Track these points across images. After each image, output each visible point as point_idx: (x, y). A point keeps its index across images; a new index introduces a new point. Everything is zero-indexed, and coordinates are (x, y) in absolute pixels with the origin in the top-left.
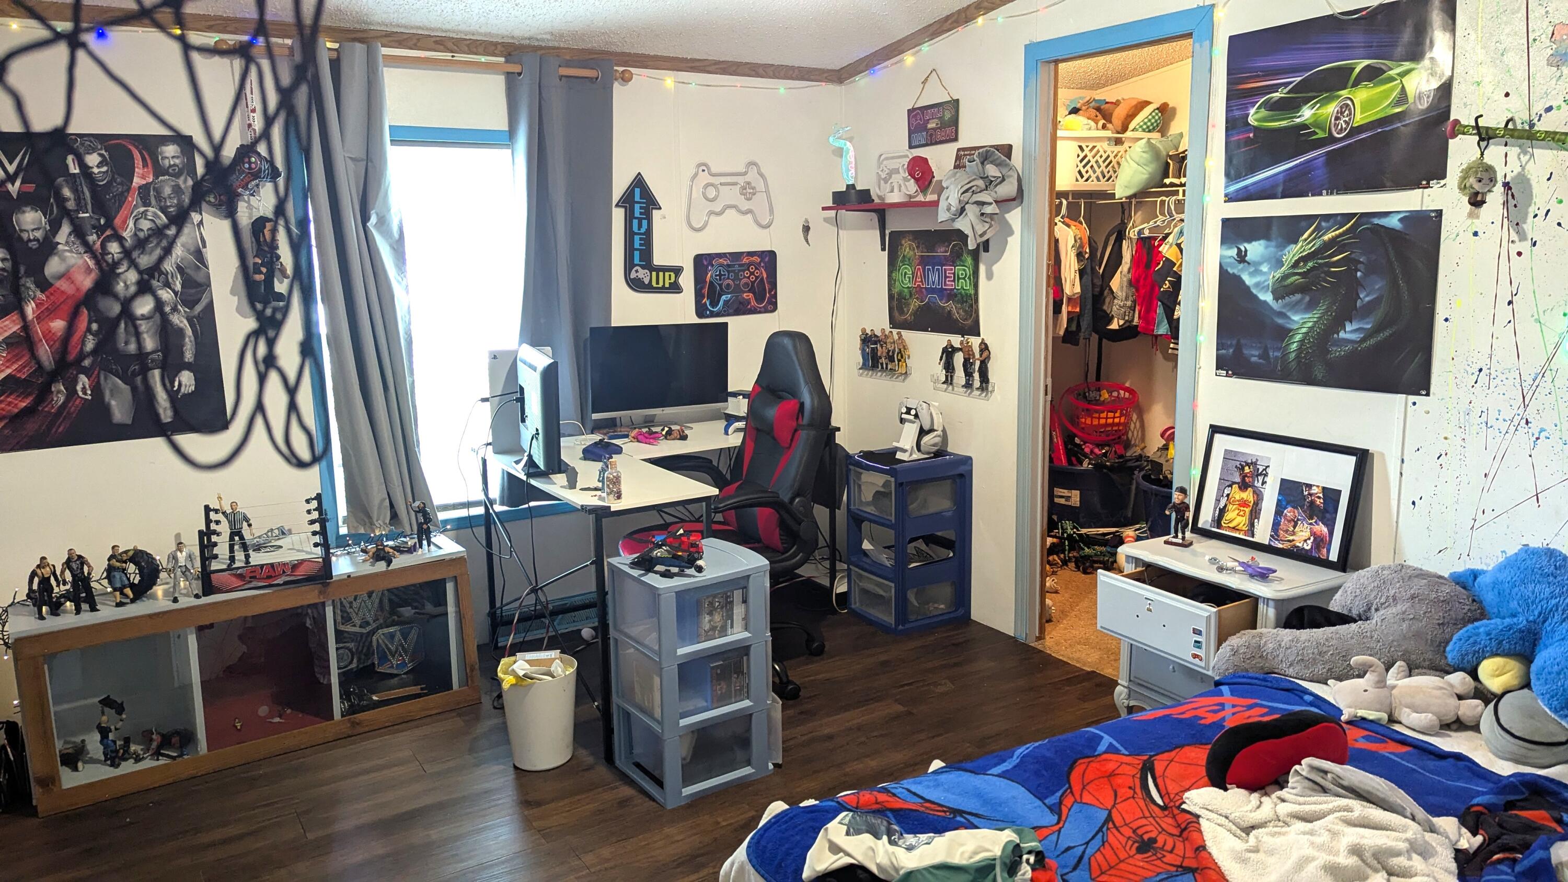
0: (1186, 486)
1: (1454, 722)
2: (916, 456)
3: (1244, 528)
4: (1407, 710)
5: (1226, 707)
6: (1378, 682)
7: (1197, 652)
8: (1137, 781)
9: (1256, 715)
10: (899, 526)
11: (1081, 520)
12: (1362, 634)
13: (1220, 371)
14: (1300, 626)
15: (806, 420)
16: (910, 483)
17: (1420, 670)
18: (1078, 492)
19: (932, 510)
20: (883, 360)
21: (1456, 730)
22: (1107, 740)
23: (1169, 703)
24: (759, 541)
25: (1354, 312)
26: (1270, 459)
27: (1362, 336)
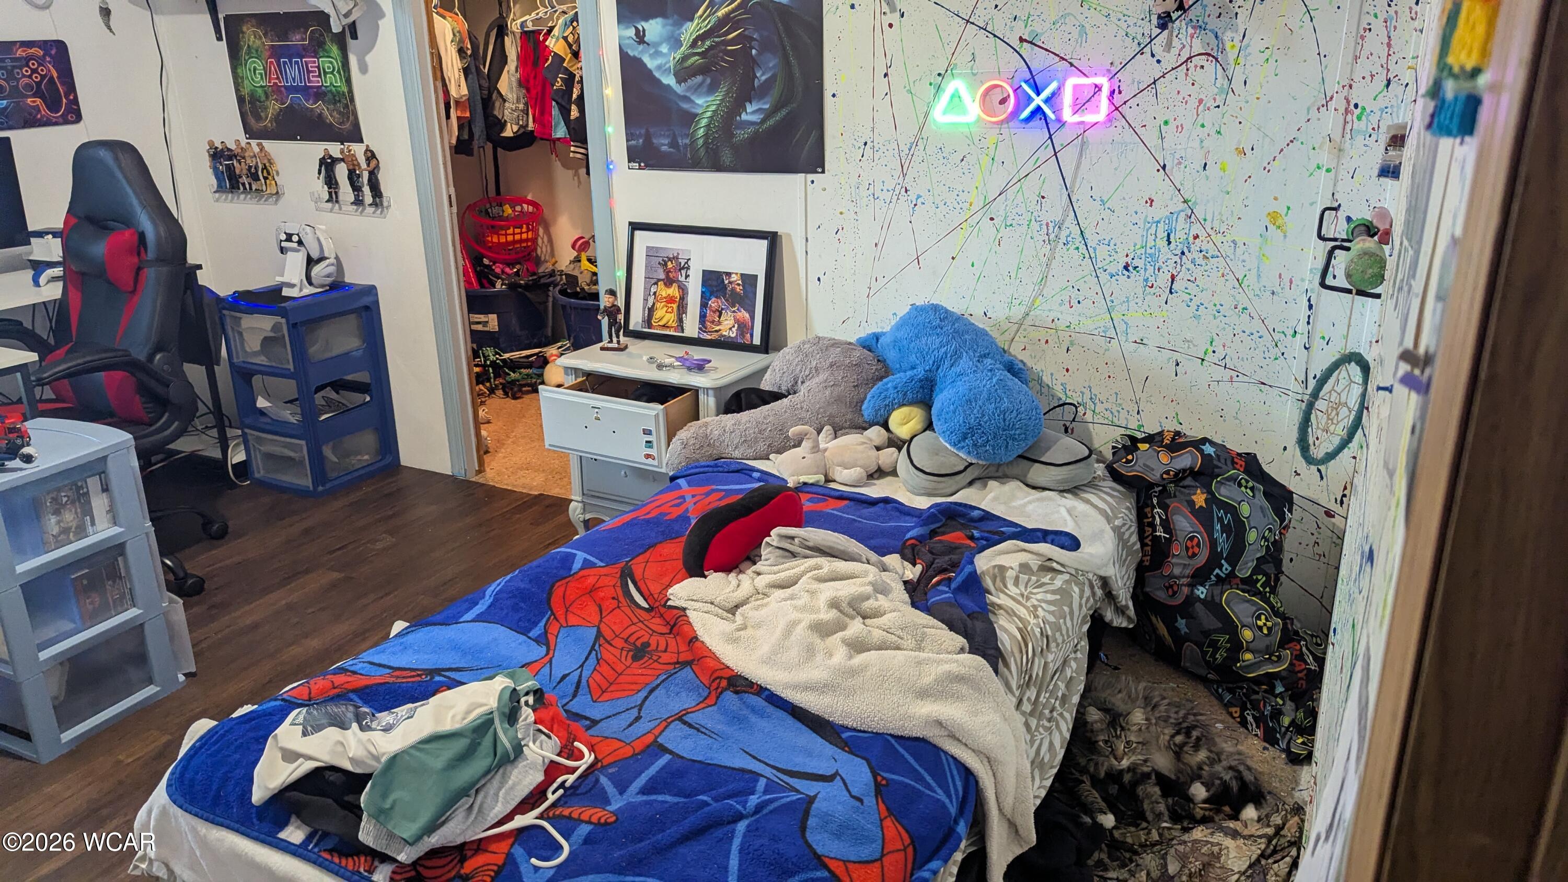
0: (614, 288)
1: (876, 471)
2: (308, 290)
3: (674, 325)
4: (839, 468)
5: (687, 500)
6: (813, 447)
7: (649, 451)
8: (619, 590)
9: (715, 502)
10: (299, 374)
11: (503, 346)
12: (793, 407)
13: (632, 164)
14: (739, 410)
15: (151, 254)
16: (304, 323)
17: (843, 431)
18: (495, 316)
19: (335, 352)
20: (244, 179)
21: (878, 479)
22: (581, 556)
23: (627, 508)
24: (112, 415)
25: (753, 92)
26: (690, 251)
27: (762, 116)
